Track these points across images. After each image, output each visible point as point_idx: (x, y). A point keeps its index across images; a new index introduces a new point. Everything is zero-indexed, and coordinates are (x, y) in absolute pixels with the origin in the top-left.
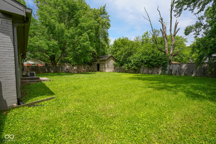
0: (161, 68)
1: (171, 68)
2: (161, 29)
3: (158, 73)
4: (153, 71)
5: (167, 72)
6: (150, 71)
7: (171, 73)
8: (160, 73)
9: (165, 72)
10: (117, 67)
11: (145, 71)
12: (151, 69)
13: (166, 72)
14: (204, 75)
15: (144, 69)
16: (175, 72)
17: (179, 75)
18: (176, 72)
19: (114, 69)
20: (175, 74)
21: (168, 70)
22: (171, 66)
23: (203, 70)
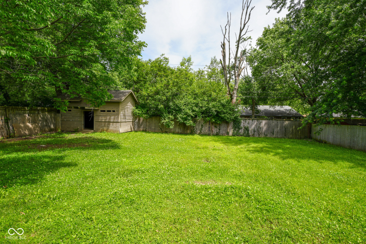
0: (231, 125)
1: (246, 125)
2: (221, 60)
3: (228, 133)
4: (219, 129)
5: (242, 131)
6: (215, 130)
7: (248, 134)
8: (231, 133)
9: (238, 131)
10: (139, 120)
11: (206, 129)
12: (216, 127)
13: (240, 131)
14: (285, 135)
15: (202, 126)
16: (252, 132)
17: (257, 136)
18: (254, 131)
19: (133, 125)
20: (253, 135)
21: (243, 128)
22: (247, 122)
23: (284, 129)
